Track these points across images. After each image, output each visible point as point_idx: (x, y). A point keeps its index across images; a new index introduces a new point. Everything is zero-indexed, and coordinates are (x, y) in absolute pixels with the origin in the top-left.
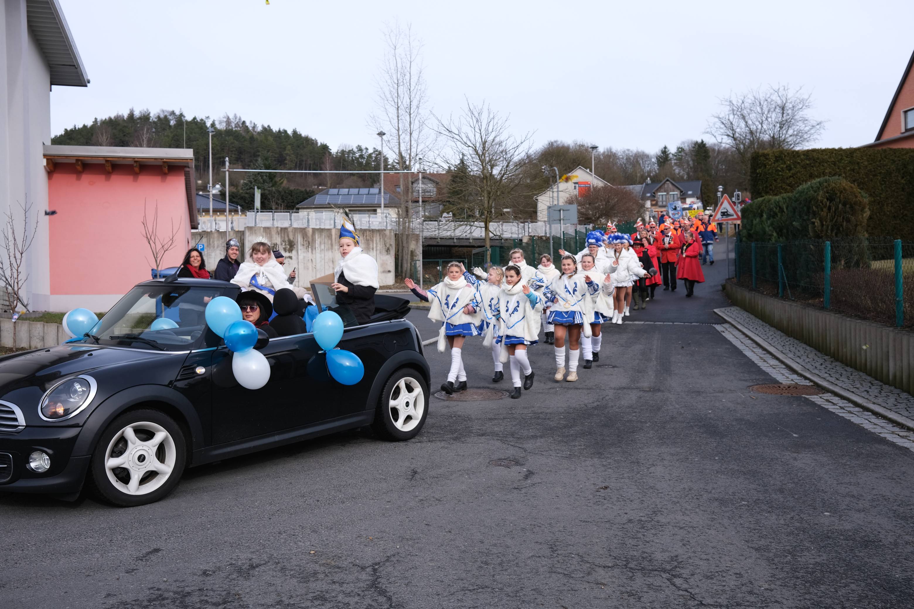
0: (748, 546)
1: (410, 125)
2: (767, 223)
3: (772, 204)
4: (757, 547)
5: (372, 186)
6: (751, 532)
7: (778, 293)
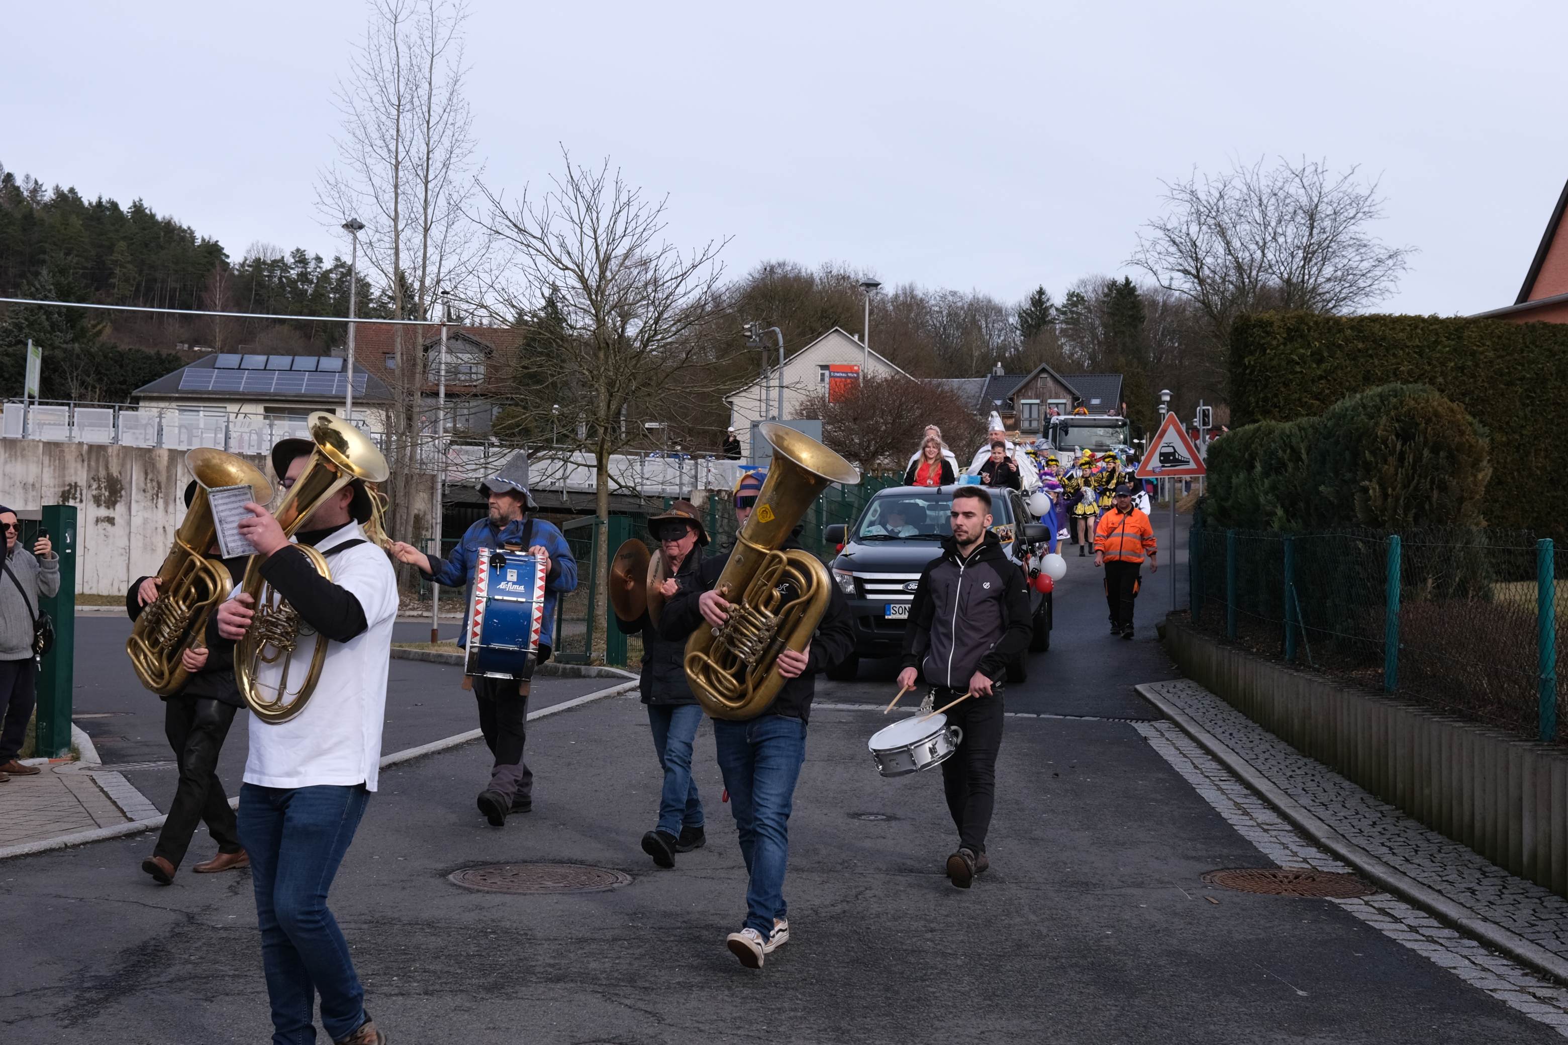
1: (425, 209)
2: (1263, 485)
3: (1274, 441)
5: (326, 352)
7: (1283, 651)
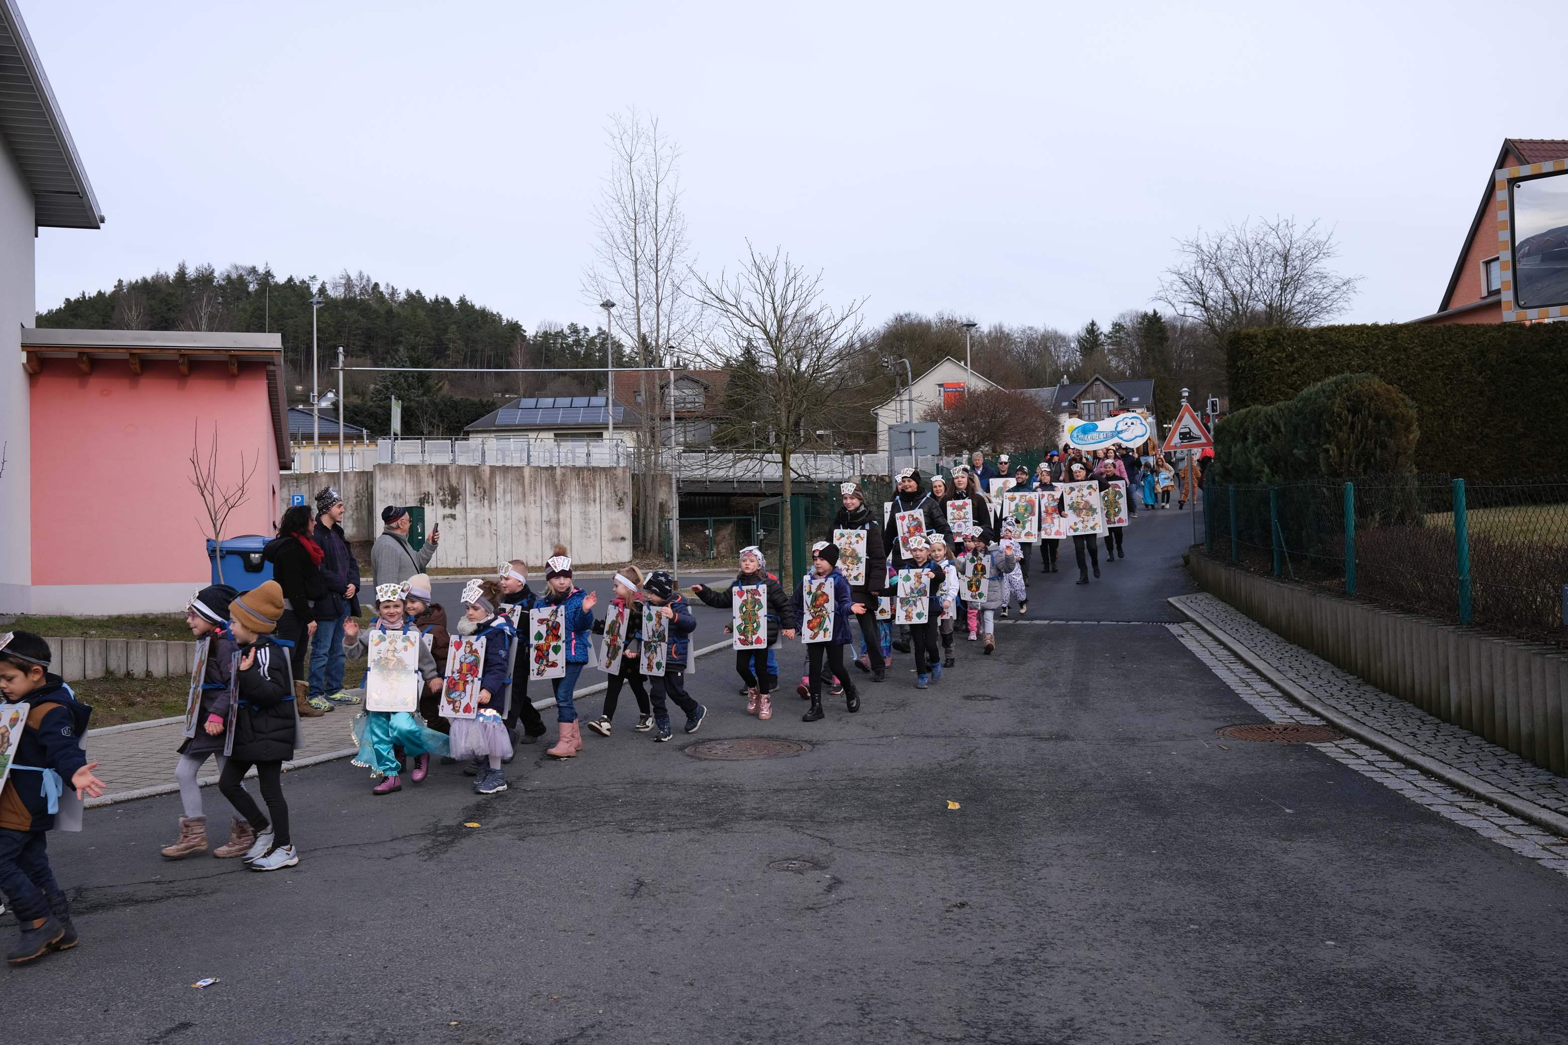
0: (1194, 1001)
1: (657, 290)
2: (1254, 451)
3: (1261, 420)
4: (1208, 1000)
5: (594, 394)
6: (1200, 976)
7: (1272, 570)
